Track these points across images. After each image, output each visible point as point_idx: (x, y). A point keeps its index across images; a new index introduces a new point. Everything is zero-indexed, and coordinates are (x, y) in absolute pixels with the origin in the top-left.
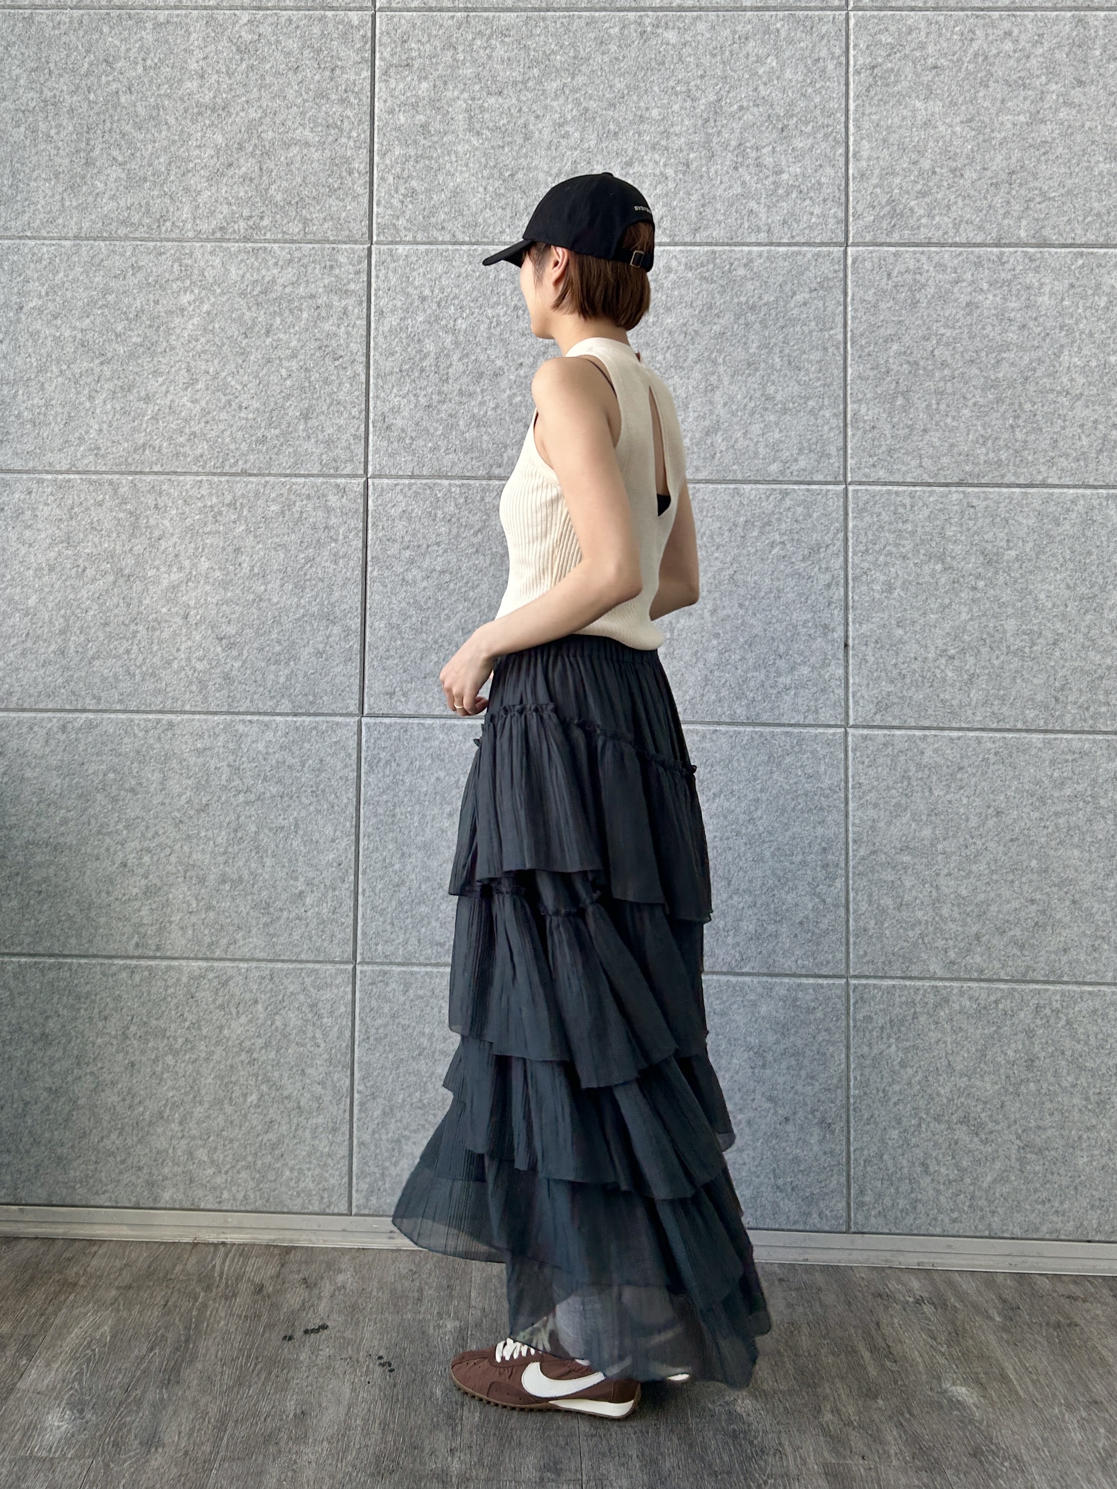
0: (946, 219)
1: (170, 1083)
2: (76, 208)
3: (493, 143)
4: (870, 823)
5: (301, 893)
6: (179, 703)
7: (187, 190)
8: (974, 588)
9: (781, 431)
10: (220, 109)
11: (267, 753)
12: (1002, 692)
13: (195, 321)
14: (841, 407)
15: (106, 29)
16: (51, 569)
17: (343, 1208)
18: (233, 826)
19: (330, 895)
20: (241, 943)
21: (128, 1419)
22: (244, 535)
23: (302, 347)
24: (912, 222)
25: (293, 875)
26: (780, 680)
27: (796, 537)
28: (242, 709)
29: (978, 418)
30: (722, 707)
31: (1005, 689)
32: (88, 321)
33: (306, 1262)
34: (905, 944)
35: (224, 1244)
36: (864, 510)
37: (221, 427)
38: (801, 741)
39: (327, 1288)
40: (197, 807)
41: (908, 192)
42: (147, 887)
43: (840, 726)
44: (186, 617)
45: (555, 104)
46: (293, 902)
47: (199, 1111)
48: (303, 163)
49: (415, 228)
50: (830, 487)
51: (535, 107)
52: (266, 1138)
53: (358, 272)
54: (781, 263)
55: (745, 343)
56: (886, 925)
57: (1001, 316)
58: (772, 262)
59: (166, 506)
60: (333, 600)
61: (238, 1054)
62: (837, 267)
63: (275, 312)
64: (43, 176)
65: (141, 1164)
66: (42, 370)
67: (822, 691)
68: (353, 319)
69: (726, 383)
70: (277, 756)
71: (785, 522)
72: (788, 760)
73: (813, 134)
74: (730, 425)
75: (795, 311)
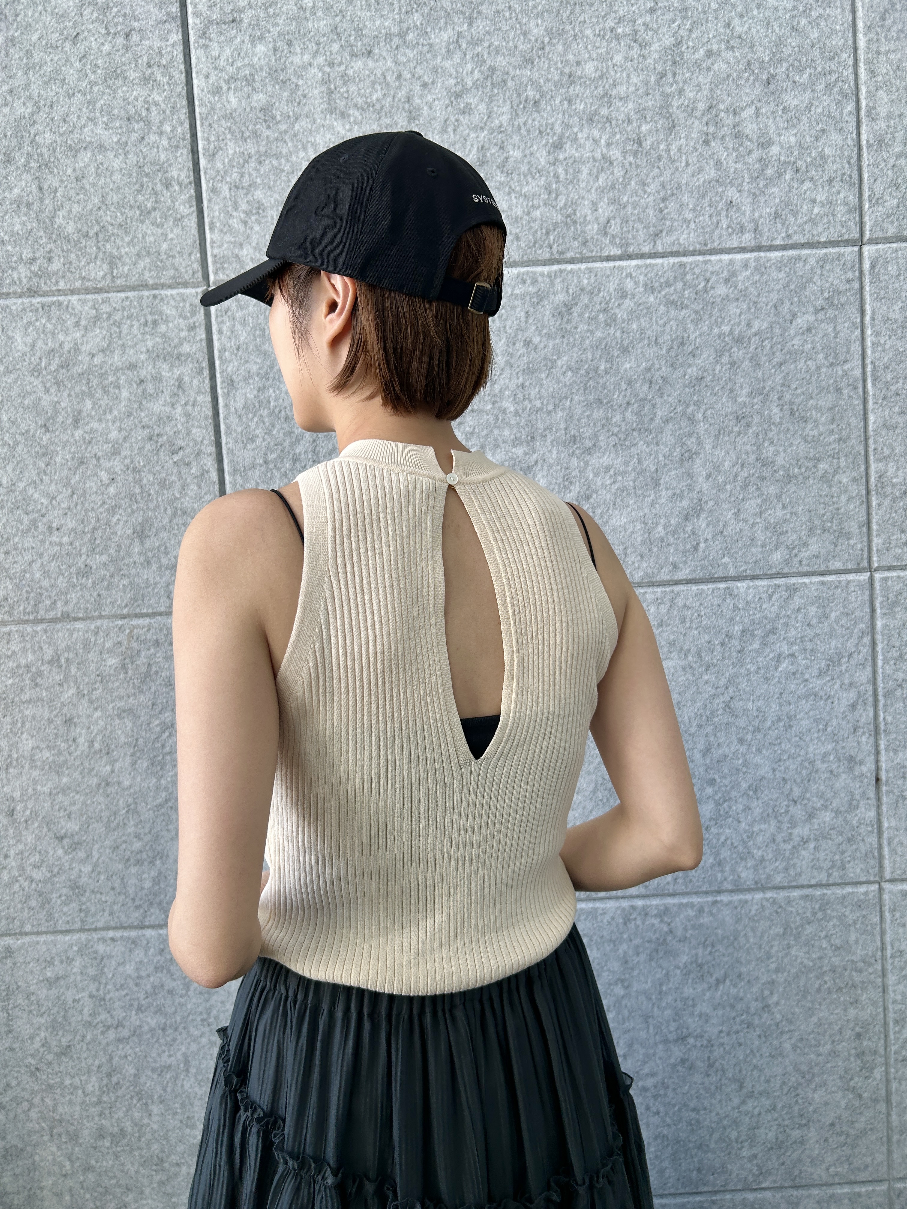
6: (17, 923)
9: (784, 507)
11: (139, 977)
14: (863, 468)
18: (104, 1069)
22: (75, 700)
23: (125, 439)
26: (796, 831)
27: (809, 646)
28: (100, 925)
30: (722, 871)
36: (896, 603)
37: (28, 557)
38: (825, 904)
40: (56, 1050)
42: (6, 1150)
43: (873, 882)
45: (447, 64)
48: (98, 175)
50: (851, 577)
51: (419, 71)
53: (192, 328)
55: (732, 390)
58: (762, 274)
62: (850, 275)
63: (83, 393)
67: (849, 840)
68: (193, 394)
69: (708, 447)
70: (152, 979)
71: (794, 627)
72: (809, 930)
73: (811, 86)
74: (717, 504)
75: (797, 341)
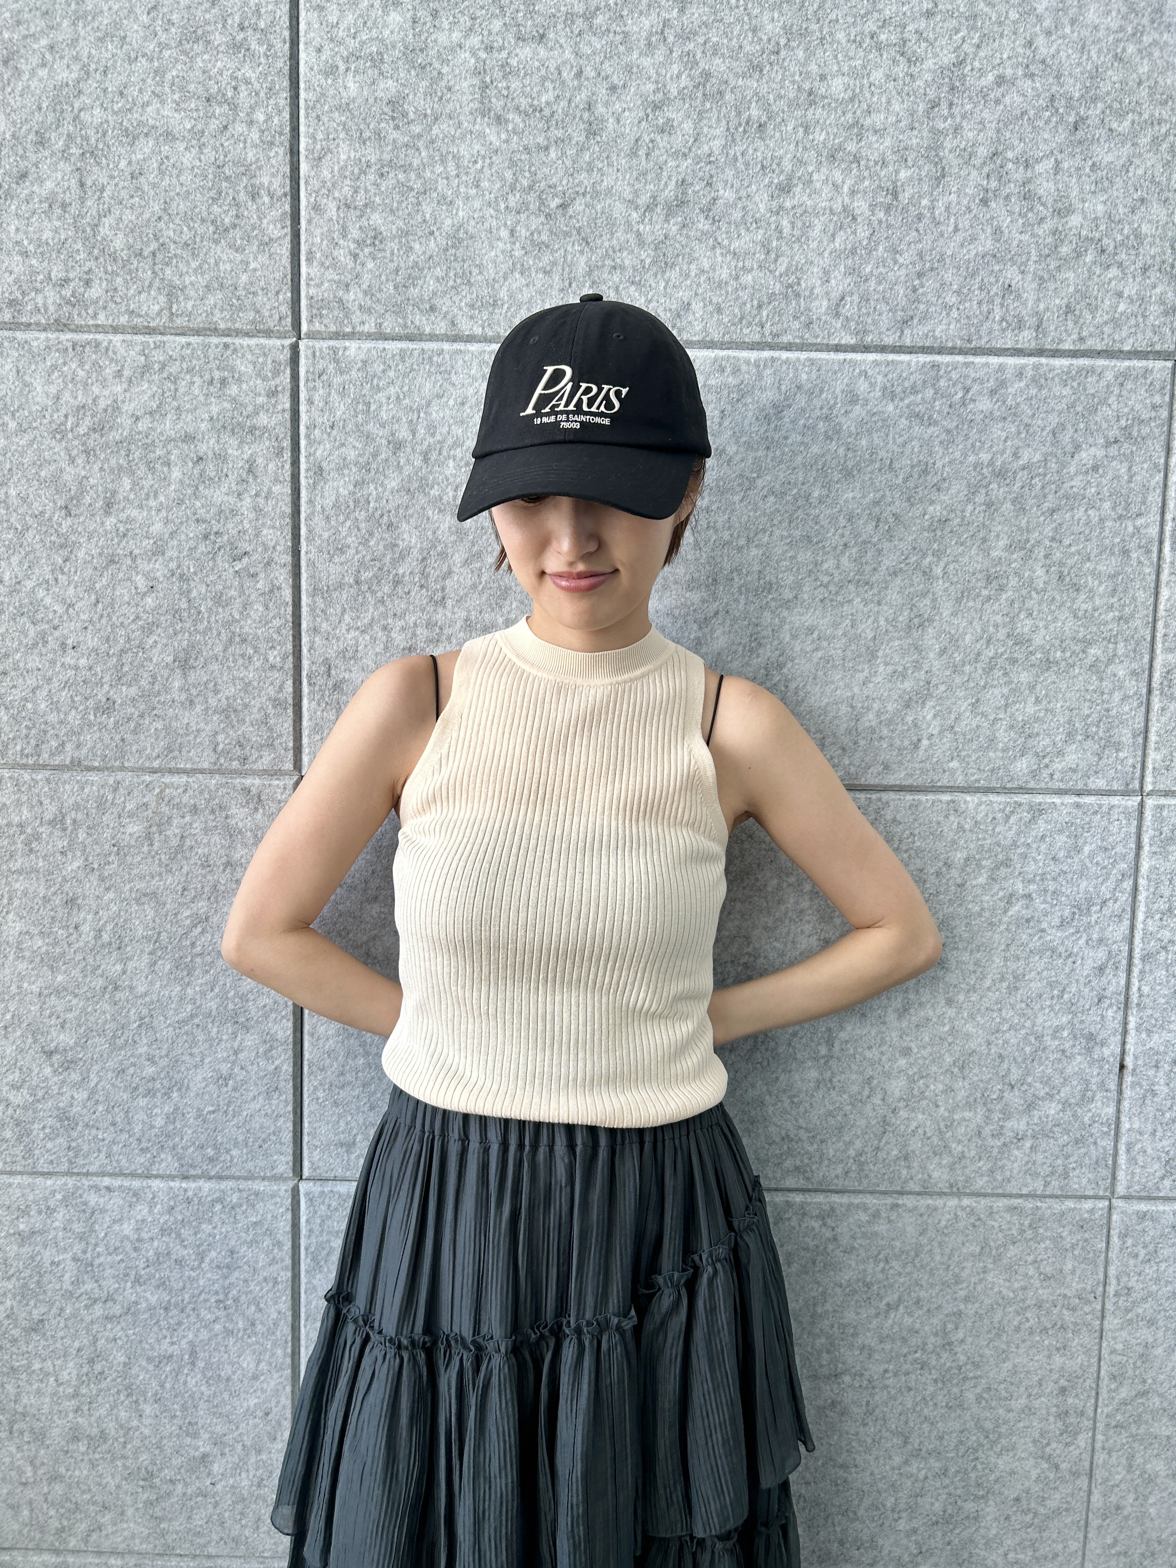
3: (529, 140)
4: (1140, 1349)
5: (205, 1456)
9: (1037, 701)
11: (139, 1240)
14: (1146, 659)
18: (87, 1353)
19: (253, 1460)
22: (81, 874)
23: (172, 535)
25: (191, 1430)
26: (1009, 1124)
27: (1052, 886)
28: (93, 1169)
37: (31, 681)
38: (1037, 1220)
40: (24, 1323)
43: (1102, 1198)
45: (646, 62)
46: (192, 1470)
48: (161, 173)
49: (380, 308)
50: (1116, 800)
51: (607, 68)
53: (273, 393)
54: (1057, 390)
55: (984, 540)
58: (1041, 388)
62: (1157, 399)
63: (120, 468)
67: (1077, 1141)
68: (268, 483)
69: (946, 613)
70: (156, 1244)
71: (1035, 860)
72: (1013, 1251)
73: (1132, 137)
74: (950, 688)
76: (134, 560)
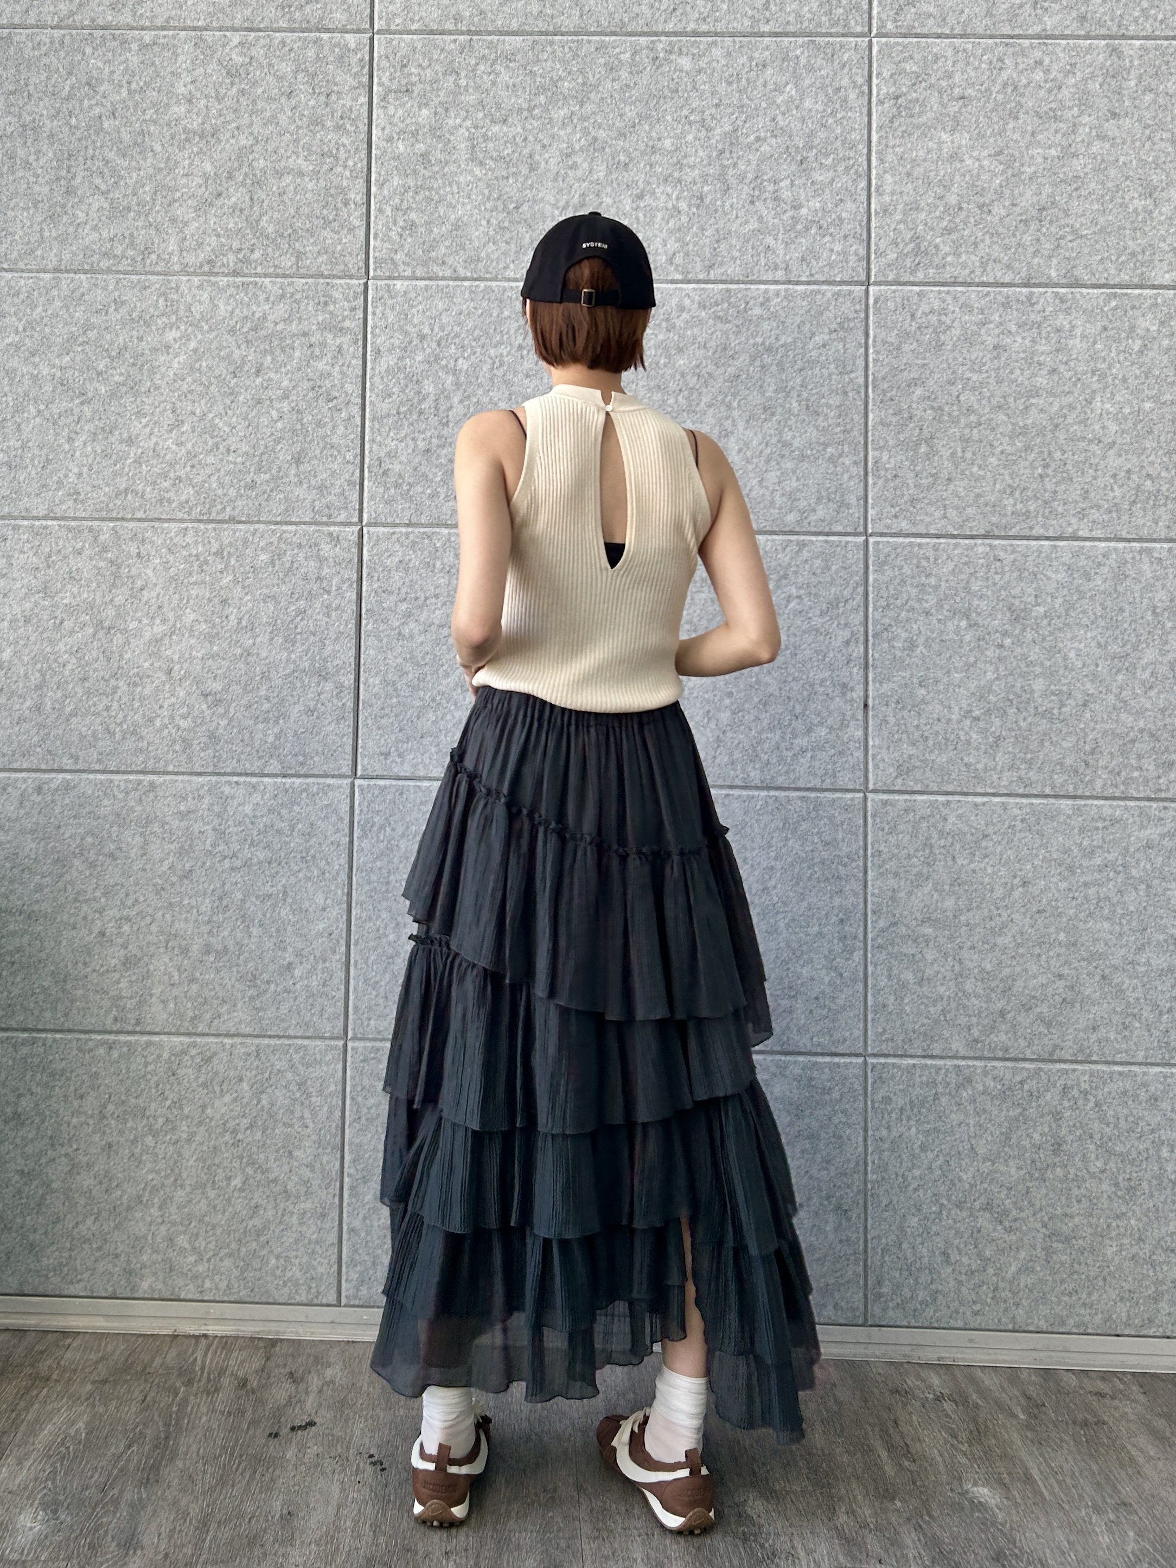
0: (973, 258)
1: (149, 1165)
2: (56, 239)
3: (497, 173)
4: (890, 894)
5: (290, 964)
6: (162, 763)
7: (173, 220)
8: (1001, 646)
10: (210, 135)
11: (255, 817)
12: (1029, 756)
13: (182, 358)
14: (862, 454)
15: (88, 50)
16: (27, 621)
17: (332, 1298)
18: (218, 893)
19: (320, 967)
20: (226, 1017)
21: (105, 1520)
22: (231, 585)
23: (294, 387)
24: (936, 260)
25: (281, 946)
26: (796, 741)
27: (814, 591)
28: (228, 770)
29: (1005, 467)
30: (735, 770)
31: (1032, 752)
32: (67, 358)
33: (293, 1356)
34: (926, 1021)
35: (205, 1336)
36: (885, 563)
37: (208, 471)
38: (818, 805)
39: (315, 1382)
40: (179, 873)
41: (933, 229)
42: (127, 959)
43: (859, 791)
44: (169, 672)
45: (562, 133)
46: (281, 974)
47: (180, 1195)
48: (296, 193)
49: (414, 263)
51: (541, 136)
52: (251, 1223)
53: (353, 309)
55: (761, 387)
56: (906, 1001)
57: (1030, 359)
58: (790, 301)
59: (148, 555)
60: (325, 655)
61: (222, 1135)
62: (858, 307)
63: (266, 350)
64: (21, 204)
65: (118, 1251)
66: (17, 410)
67: (840, 753)
68: (348, 358)
70: (265, 819)
71: (802, 575)
72: (804, 826)
73: (834, 167)
75: (814, 353)
76: (271, 401)
